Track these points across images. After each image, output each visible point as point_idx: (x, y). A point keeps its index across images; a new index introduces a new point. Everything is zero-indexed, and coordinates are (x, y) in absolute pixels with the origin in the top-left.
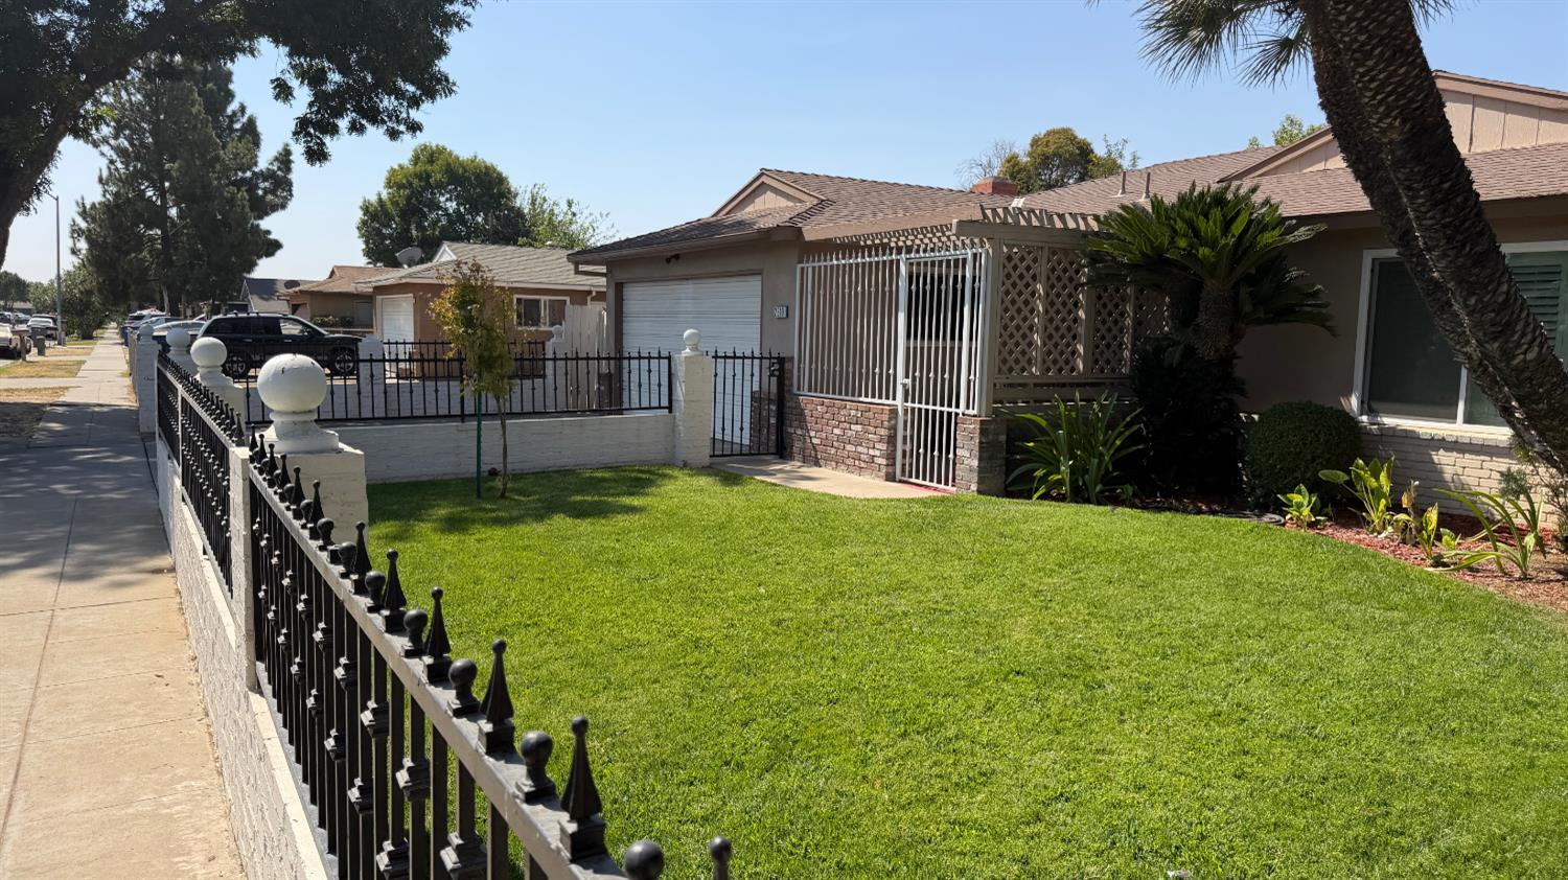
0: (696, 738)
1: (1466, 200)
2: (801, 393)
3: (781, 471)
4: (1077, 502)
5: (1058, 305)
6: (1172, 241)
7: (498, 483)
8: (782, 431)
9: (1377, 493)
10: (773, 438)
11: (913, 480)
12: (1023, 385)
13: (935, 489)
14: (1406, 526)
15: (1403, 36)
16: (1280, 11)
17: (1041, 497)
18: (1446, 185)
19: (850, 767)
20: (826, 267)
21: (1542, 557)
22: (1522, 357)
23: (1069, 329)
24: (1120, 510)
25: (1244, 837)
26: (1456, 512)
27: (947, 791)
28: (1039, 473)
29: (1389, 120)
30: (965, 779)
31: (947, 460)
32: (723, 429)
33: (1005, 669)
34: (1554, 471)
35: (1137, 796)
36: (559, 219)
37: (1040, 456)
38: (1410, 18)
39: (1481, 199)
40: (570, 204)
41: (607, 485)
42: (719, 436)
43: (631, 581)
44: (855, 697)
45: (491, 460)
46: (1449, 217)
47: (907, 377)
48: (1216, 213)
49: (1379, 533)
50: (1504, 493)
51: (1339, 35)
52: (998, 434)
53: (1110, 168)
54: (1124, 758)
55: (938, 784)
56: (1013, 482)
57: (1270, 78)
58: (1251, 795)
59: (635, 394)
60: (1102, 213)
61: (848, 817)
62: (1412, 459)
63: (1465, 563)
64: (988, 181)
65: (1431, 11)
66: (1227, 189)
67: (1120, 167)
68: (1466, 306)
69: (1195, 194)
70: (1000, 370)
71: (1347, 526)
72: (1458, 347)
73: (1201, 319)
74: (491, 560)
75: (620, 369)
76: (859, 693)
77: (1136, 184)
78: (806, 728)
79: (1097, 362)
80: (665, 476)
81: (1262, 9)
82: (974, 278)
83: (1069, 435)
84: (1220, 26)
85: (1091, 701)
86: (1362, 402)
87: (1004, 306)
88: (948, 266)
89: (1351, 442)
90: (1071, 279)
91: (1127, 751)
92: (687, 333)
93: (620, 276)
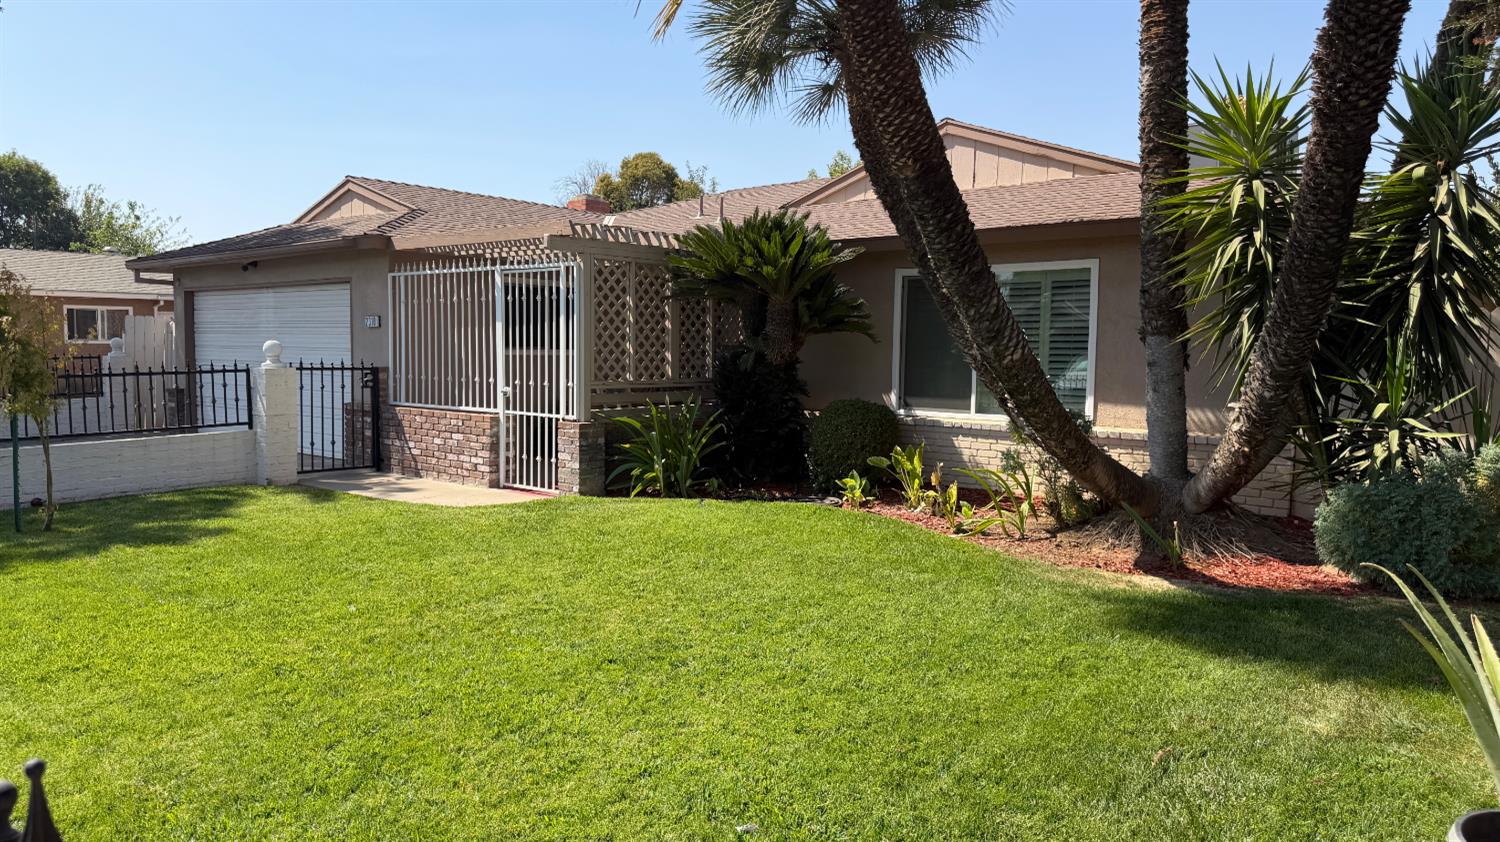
0: (275, 768)
1: (964, 228)
2: (398, 403)
3: (377, 484)
4: (670, 497)
5: (647, 316)
6: (741, 261)
7: (42, 514)
8: (378, 442)
9: (912, 474)
10: (369, 450)
11: (517, 485)
12: (620, 391)
13: (540, 493)
14: (935, 501)
15: (912, 88)
16: (821, 60)
17: (638, 495)
18: (949, 216)
19: (441, 775)
20: (419, 276)
21: (1035, 520)
22: (1010, 357)
23: (658, 338)
24: (707, 501)
25: (802, 785)
26: (972, 487)
27: (538, 784)
28: (636, 472)
29: (903, 160)
30: (556, 769)
31: (550, 464)
32: (312, 444)
33: (598, 660)
34: (1040, 449)
35: (712, 761)
36: (120, 222)
37: (635, 456)
38: (918, 73)
39: (975, 228)
40: (132, 206)
41: (177, 509)
42: (307, 451)
43: (202, 611)
44: (450, 705)
45: (33, 487)
46: (953, 242)
47: (507, 385)
48: (776, 236)
49: (916, 508)
50: (1005, 469)
51: (863, 84)
52: (597, 438)
53: (694, 192)
54: (702, 728)
55: (528, 779)
56: (613, 482)
57: (815, 119)
58: (809, 746)
59: (208, 410)
60: (681, 233)
61: (438, 824)
62: (937, 445)
63: (979, 529)
64: (580, 199)
65: (938, 67)
66: (785, 214)
67: (701, 191)
68: (968, 317)
69: (759, 218)
70: (596, 376)
71: (890, 503)
72: (966, 350)
73: (769, 328)
74: (32, 600)
75: (191, 383)
76: (453, 701)
77: (711, 206)
78: (396, 742)
79: (683, 368)
80: (245, 495)
81: (807, 56)
82: (568, 289)
83: (661, 435)
84: (772, 70)
85: (675, 679)
86: (900, 398)
87: (597, 316)
88: (543, 277)
89: (891, 432)
90: (657, 293)
91: (704, 723)
92: (268, 343)
93: (189, 283)
